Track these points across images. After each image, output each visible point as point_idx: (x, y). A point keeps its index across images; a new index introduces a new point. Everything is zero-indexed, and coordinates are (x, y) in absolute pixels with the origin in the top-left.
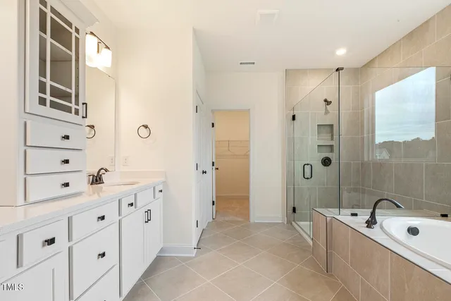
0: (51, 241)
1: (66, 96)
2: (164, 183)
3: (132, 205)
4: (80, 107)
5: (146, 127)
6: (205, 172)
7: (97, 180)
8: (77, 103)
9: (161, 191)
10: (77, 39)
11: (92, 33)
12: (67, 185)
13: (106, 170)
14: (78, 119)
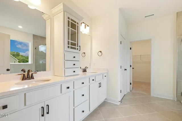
0: (68, 88)
1: (75, 45)
2: (107, 73)
3: (93, 80)
4: (79, 48)
5: (101, 52)
6: (126, 70)
7: (85, 71)
8: (78, 46)
9: (106, 76)
10: (78, 26)
11: (83, 23)
12: (74, 72)
13: (87, 68)
14: (78, 51)
